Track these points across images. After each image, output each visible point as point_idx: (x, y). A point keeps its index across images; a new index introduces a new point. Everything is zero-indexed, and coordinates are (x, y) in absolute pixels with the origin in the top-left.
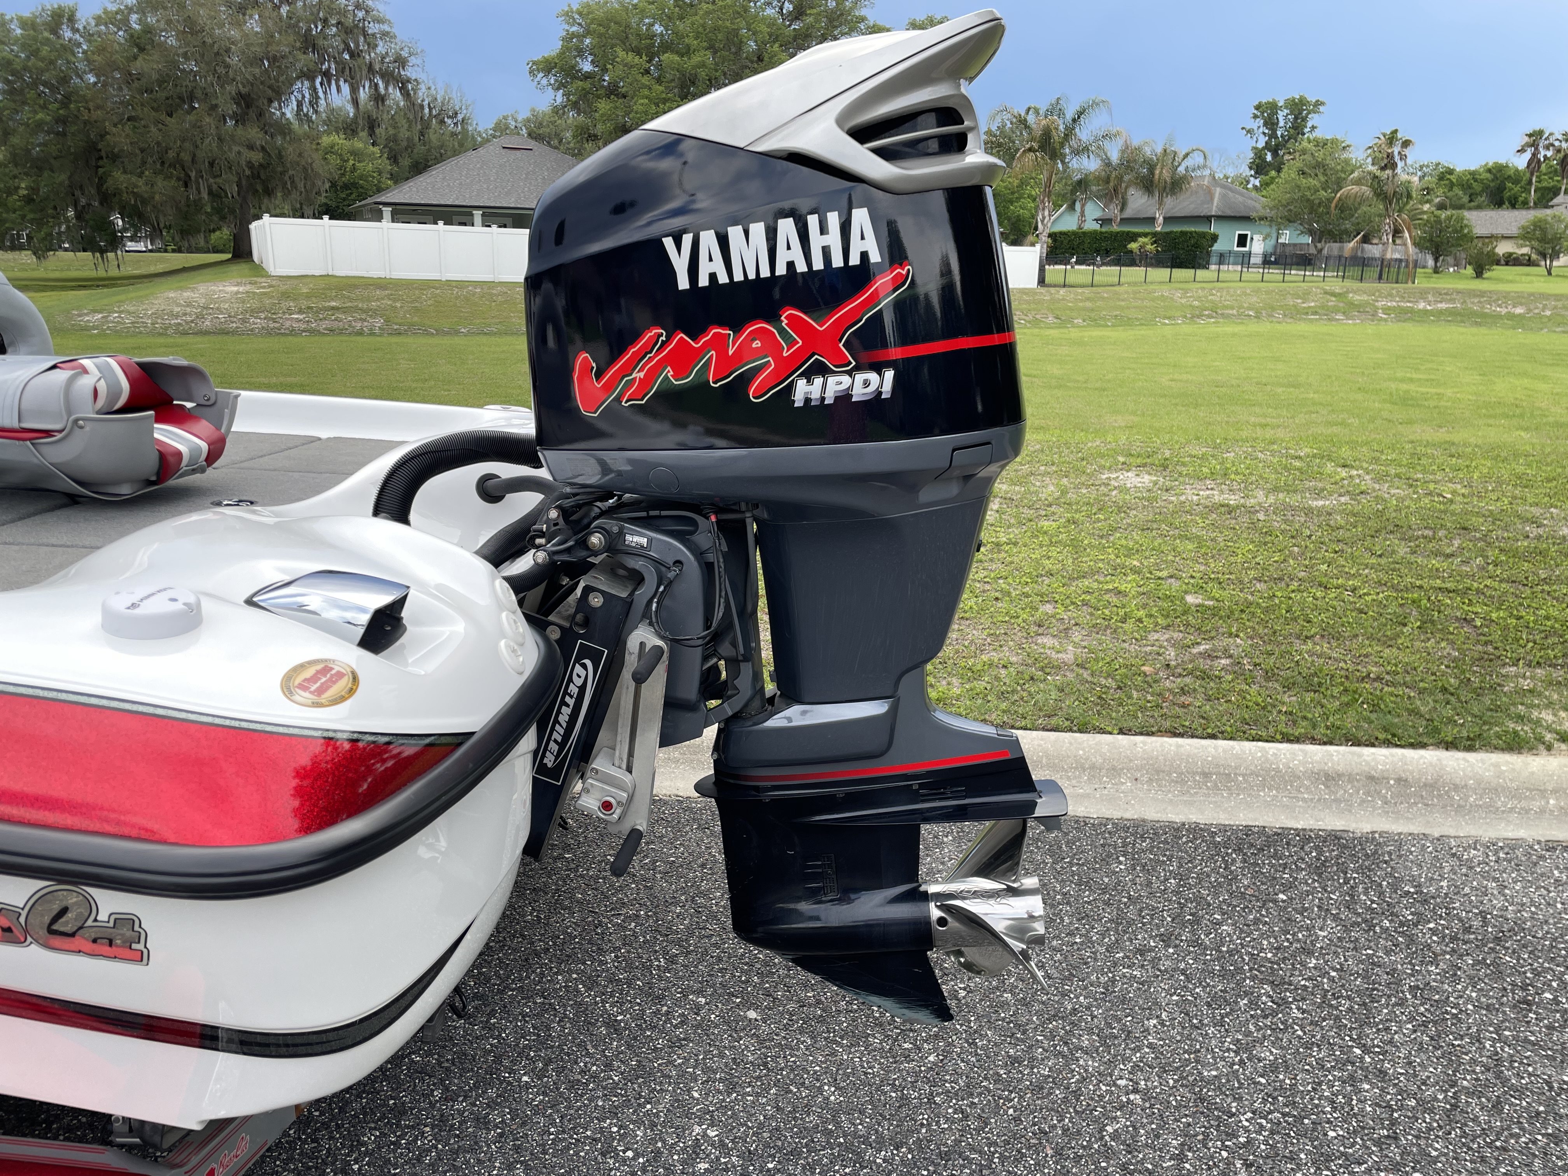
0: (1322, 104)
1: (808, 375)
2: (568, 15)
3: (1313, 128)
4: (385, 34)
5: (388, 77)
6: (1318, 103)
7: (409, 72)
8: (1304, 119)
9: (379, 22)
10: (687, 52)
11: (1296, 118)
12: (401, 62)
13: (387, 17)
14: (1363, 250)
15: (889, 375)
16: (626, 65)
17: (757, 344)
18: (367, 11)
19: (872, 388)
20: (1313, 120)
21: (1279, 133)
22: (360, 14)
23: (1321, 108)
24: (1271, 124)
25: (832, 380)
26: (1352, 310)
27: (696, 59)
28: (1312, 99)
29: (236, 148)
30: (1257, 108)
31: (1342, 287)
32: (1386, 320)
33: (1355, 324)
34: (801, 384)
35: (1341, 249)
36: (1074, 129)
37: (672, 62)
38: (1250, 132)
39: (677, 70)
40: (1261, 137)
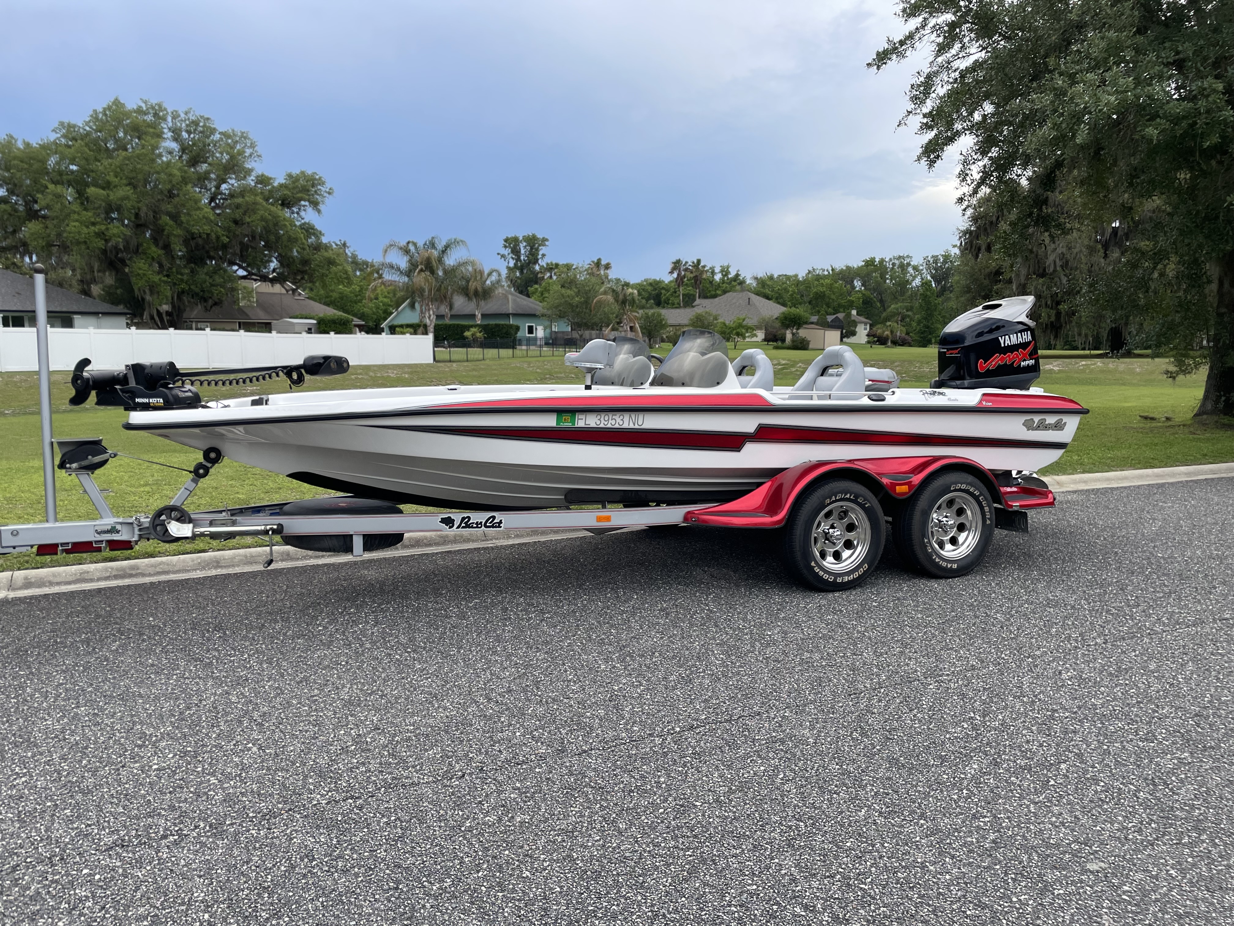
0: (547, 240)
3: (543, 255)
6: (545, 240)
8: (537, 250)
10: (107, 186)
11: (532, 248)
16: (54, 195)
20: (543, 250)
21: (522, 258)
23: (547, 243)
24: (516, 252)
28: (540, 236)
30: (506, 240)
36: (443, 257)
38: (503, 256)
39: (103, 200)
40: (511, 260)
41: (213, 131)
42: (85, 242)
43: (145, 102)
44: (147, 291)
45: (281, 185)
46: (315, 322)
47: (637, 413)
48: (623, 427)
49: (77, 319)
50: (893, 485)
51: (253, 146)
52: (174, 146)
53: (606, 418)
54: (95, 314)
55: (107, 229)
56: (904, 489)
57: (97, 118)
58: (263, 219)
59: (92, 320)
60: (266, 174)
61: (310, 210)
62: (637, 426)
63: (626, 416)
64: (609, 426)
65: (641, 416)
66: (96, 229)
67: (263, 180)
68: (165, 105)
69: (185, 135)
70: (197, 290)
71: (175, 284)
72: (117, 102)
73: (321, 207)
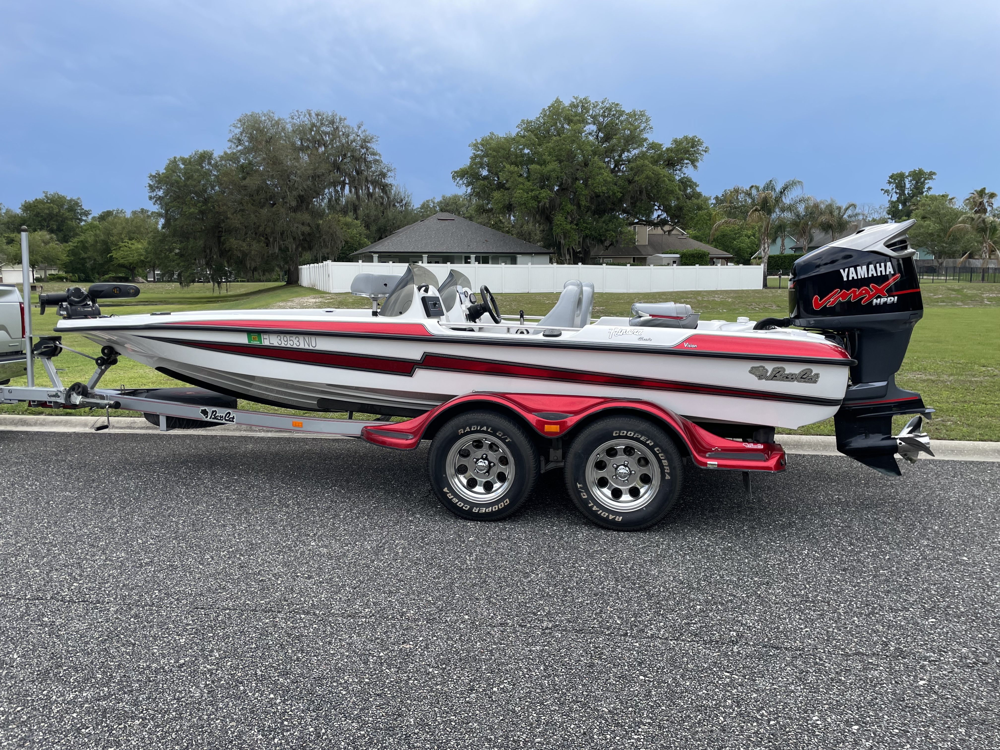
0: (934, 174)
1: (877, 298)
2: (476, 146)
3: (929, 188)
4: (376, 161)
5: (375, 183)
6: (932, 174)
7: (388, 181)
8: (923, 183)
9: (373, 155)
10: (543, 163)
11: (917, 183)
12: (384, 175)
13: (378, 152)
14: (969, 263)
15: (896, 298)
16: (509, 172)
17: (864, 292)
18: (367, 150)
19: (892, 301)
20: (929, 183)
21: (906, 192)
22: (363, 151)
23: (934, 177)
24: (900, 187)
25: (882, 299)
26: (967, 299)
27: (550, 167)
28: (927, 170)
29: (296, 225)
30: (891, 177)
31: (959, 286)
32: (990, 305)
33: (969, 308)
34: (875, 301)
35: (955, 263)
36: (781, 197)
37: (536, 169)
38: (887, 191)
39: (539, 173)
40: (894, 195)
41: (622, 113)
42: (525, 204)
43: (576, 98)
44: (562, 237)
45: (668, 150)
46: (678, 256)
47: (310, 336)
48: (300, 347)
49: (519, 258)
50: (542, 424)
51: (647, 120)
52: (594, 128)
53: (286, 340)
54: (530, 254)
55: (540, 193)
56: (555, 428)
57: (545, 115)
58: (647, 177)
59: (527, 258)
60: (656, 141)
61: (690, 166)
62: (311, 348)
63: (301, 338)
64: (289, 346)
65: (313, 338)
66: (533, 194)
67: (654, 146)
68: (590, 99)
69: (601, 119)
70: (596, 235)
71: (582, 230)
72: (558, 101)
73: (697, 164)
